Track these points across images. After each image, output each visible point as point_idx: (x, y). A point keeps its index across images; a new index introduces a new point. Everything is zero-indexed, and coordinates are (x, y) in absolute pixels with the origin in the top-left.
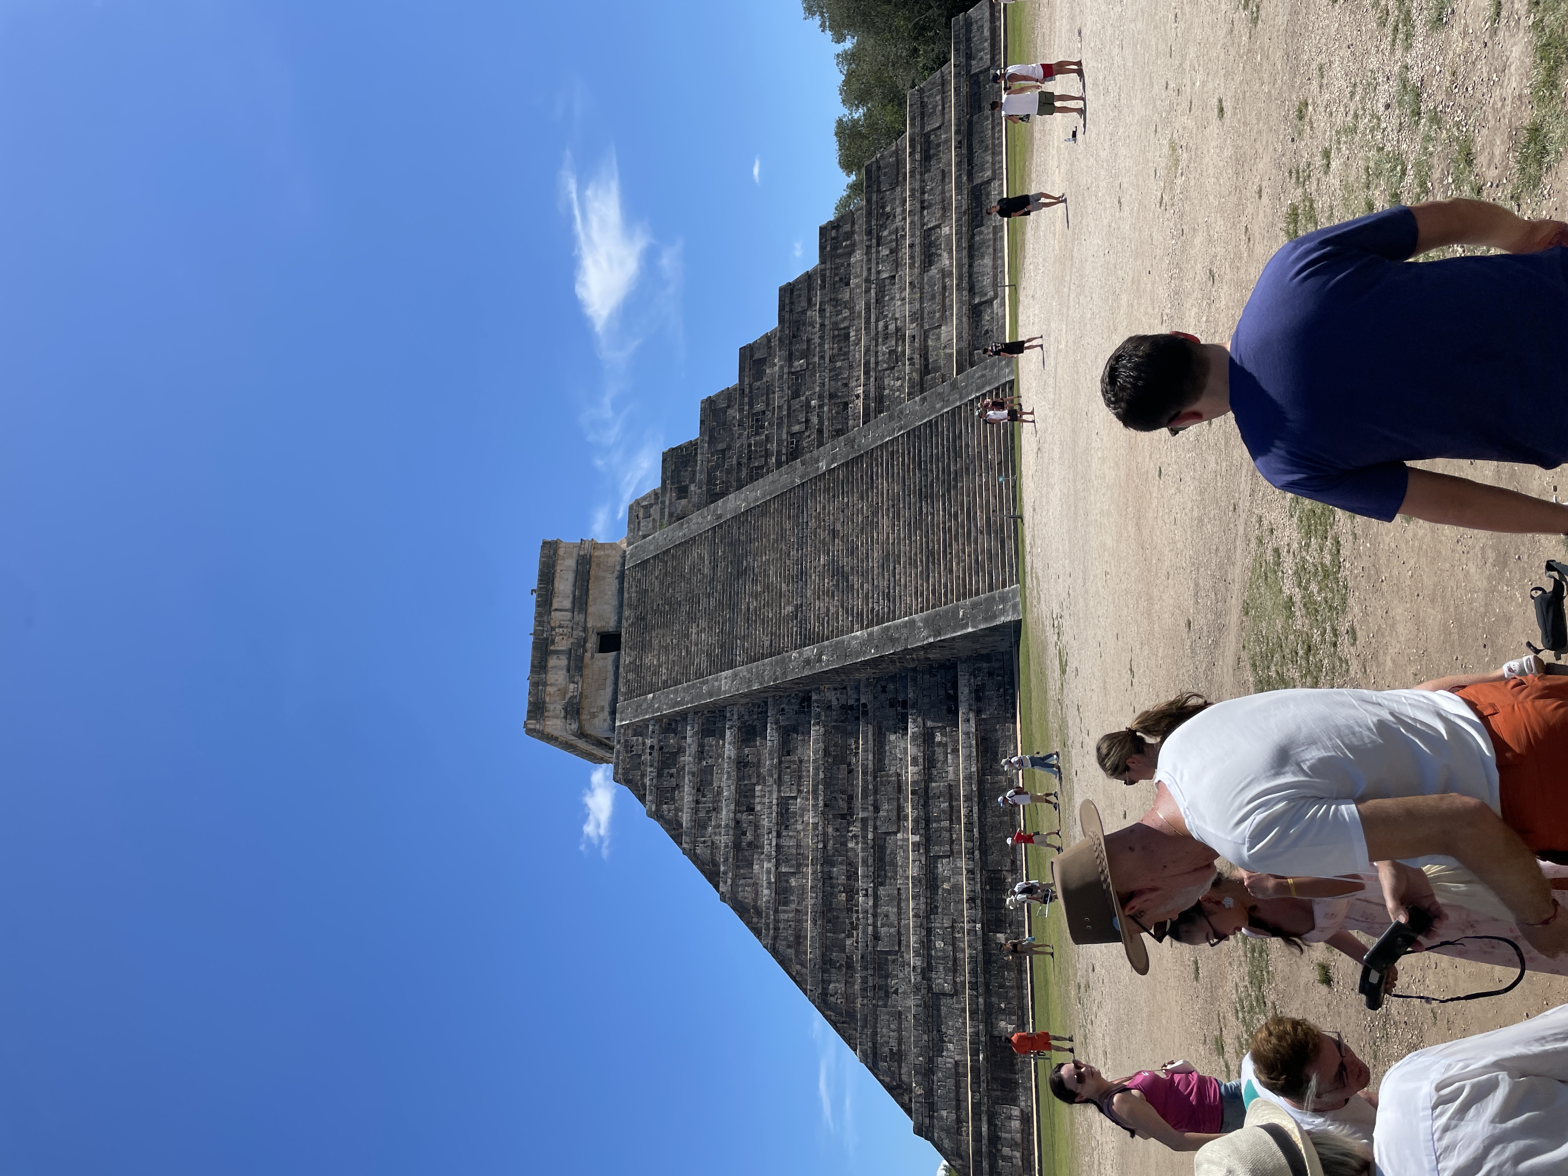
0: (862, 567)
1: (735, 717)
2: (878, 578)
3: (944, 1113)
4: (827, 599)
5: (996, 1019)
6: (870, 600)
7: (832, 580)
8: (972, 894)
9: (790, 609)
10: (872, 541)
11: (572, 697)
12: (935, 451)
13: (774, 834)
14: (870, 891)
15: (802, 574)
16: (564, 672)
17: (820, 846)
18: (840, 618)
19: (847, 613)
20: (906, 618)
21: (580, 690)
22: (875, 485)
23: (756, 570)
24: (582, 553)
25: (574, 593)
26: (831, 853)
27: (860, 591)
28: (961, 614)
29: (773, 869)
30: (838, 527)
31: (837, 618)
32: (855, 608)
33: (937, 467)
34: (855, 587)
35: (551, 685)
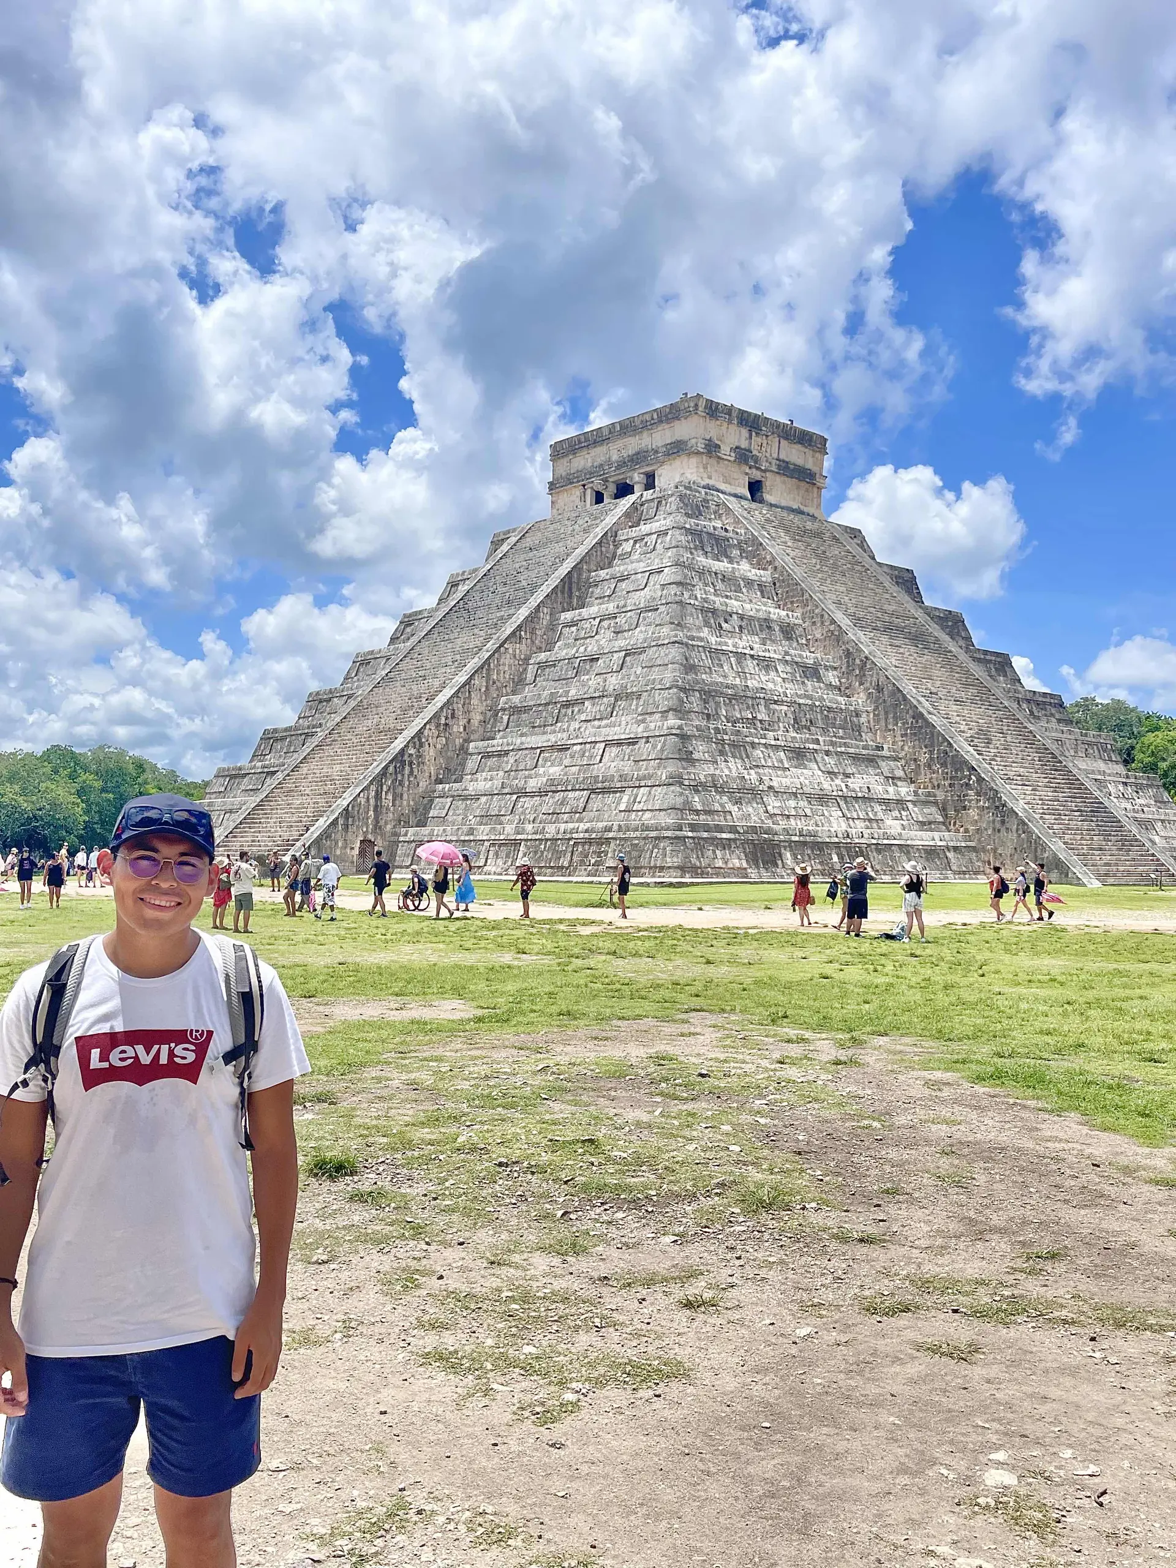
21: (724, 457)
25: (790, 462)
35: (728, 428)
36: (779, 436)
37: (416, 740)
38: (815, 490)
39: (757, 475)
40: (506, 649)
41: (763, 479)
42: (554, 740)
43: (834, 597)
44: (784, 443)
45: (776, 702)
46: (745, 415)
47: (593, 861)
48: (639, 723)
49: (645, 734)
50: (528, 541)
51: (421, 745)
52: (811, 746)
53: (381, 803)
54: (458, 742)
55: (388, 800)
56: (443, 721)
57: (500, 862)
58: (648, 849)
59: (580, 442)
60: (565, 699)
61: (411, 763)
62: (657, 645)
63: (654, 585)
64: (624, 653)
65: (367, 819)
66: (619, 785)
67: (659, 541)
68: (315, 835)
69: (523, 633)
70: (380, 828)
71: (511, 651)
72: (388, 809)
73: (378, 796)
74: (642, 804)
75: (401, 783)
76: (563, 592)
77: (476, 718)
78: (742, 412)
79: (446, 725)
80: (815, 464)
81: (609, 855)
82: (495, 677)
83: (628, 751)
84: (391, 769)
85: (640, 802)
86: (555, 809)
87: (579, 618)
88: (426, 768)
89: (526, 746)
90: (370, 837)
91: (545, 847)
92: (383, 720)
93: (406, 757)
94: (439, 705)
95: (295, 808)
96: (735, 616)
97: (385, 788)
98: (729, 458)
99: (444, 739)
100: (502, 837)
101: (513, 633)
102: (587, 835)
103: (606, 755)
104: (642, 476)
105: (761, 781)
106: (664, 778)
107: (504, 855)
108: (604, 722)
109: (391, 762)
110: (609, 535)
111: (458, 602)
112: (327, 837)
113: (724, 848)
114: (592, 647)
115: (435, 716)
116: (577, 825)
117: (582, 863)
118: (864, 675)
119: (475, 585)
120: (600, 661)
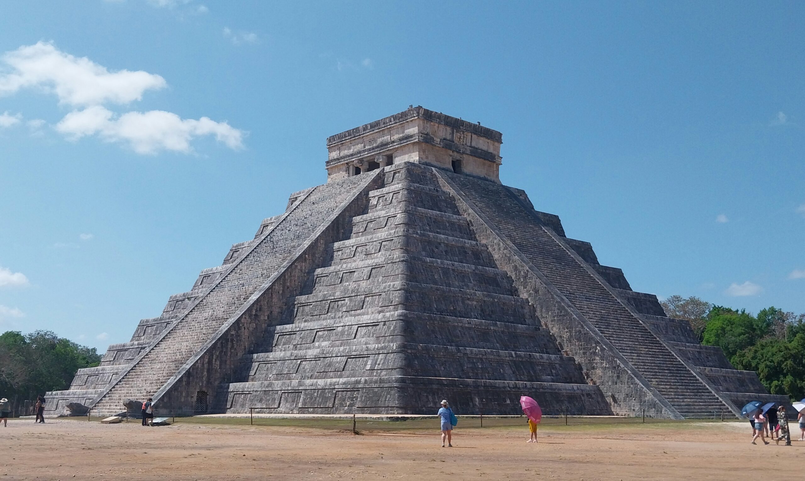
0: (619, 335)
1: (482, 248)
4: (592, 313)
7: (600, 316)
11: (433, 139)
13: (453, 267)
14: (470, 325)
15: (587, 298)
16: (444, 137)
17: (468, 296)
21: (436, 145)
23: (566, 270)
24: (495, 157)
25: (479, 148)
26: (467, 302)
30: (621, 322)
33: (685, 379)
36: (471, 133)
37: (236, 325)
38: (495, 165)
39: (457, 156)
40: (296, 266)
41: (461, 159)
42: (325, 324)
43: (506, 232)
44: (474, 136)
45: (468, 299)
46: (449, 119)
47: (348, 403)
48: (380, 312)
49: (383, 320)
50: (313, 198)
51: (239, 328)
52: (492, 328)
53: (212, 366)
54: (264, 326)
55: (216, 364)
56: (254, 312)
57: (288, 405)
58: (384, 395)
59: (346, 137)
60: (333, 298)
61: (232, 340)
62: (392, 263)
63: (391, 225)
64: (371, 267)
65: (202, 377)
66: (365, 353)
67: (394, 198)
68: (168, 388)
69: (307, 256)
70: (211, 383)
71: (299, 267)
72: (216, 371)
73: (210, 362)
74: (381, 365)
75: (226, 353)
76: (333, 230)
77: (276, 311)
78: (447, 117)
79: (256, 315)
80: (494, 150)
81: (359, 399)
82: (288, 284)
83: (372, 330)
84: (219, 345)
85: (379, 364)
86: (325, 369)
87: (343, 246)
88: (242, 343)
89: (307, 328)
90: (204, 389)
91: (317, 394)
92: (215, 313)
93: (229, 336)
94: (252, 302)
95: (155, 371)
96: (442, 245)
97: (214, 357)
98: (439, 146)
99: (254, 324)
100: (290, 388)
101: (301, 256)
102: (344, 386)
103: (358, 334)
104: (384, 157)
105: (459, 351)
106: (395, 348)
107: (290, 400)
108: (358, 312)
109: (219, 339)
110: (363, 194)
111: (267, 237)
112: (175, 390)
113: (434, 394)
114: (352, 265)
115: (249, 309)
116: (337, 380)
117: (341, 405)
118: (526, 282)
119: (278, 226)
120: (355, 274)
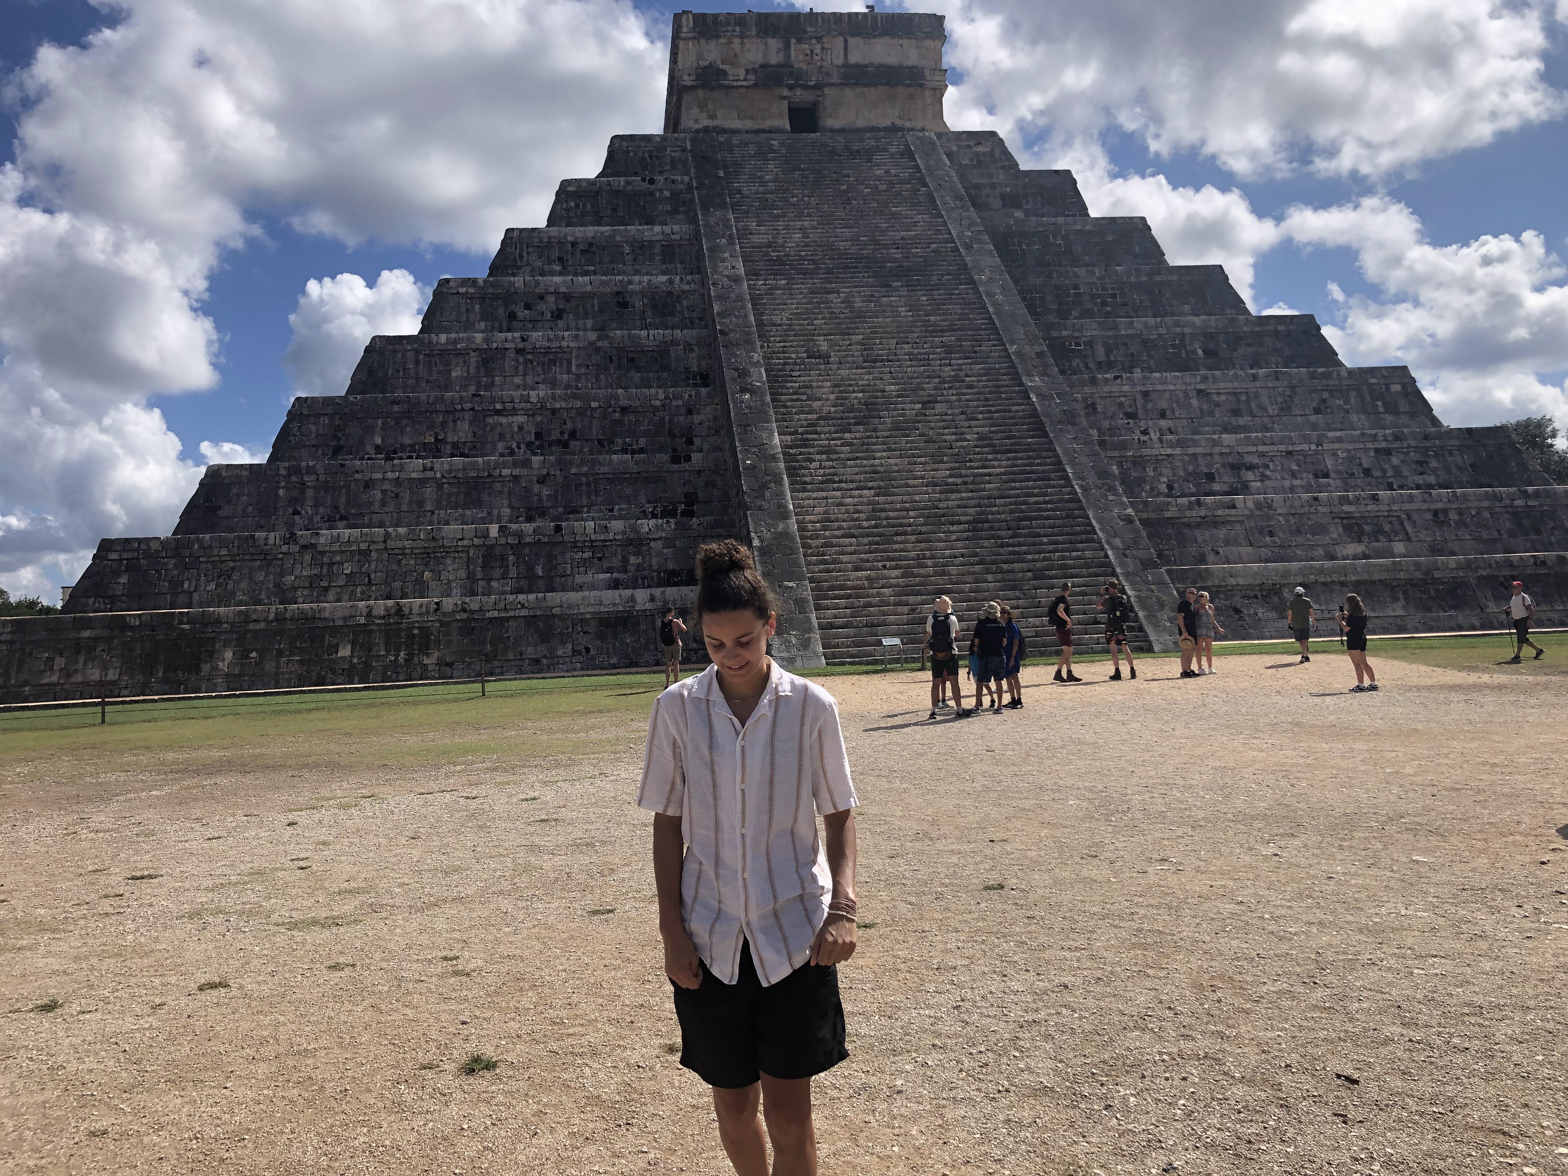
0: (874, 444)
1: (686, 287)
2: (857, 466)
3: (124, 580)
4: (832, 397)
5: (236, 646)
6: (824, 456)
7: (859, 403)
8: (406, 611)
9: (824, 347)
10: (913, 456)
11: (724, 73)
12: (1045, 540)
13: (521, 345)
14: (429, 474)
15: (871, 361)
16: (760, 61)
17: (498, 406)
18: (803, 416)
19: (809, 425)
20: (791, 507)
21: (735, 84)
22: (999, 456)
23: (885, 300)
24: (927, 72)
25: (871, 65)
26: (490, 420)
27: (839, 442)
28: (790, 584)
29: (473, 346)
30: (940, 408)
31: (803, 413)
32: (816, 436)
33: (1019, 545)
34: (847, 435)
35: (742, 43)
36: (843, 33)
38: (928, 92)
39: (801, 96)
41: (820, 99)
44: (855, 40)
45: (499, 413)
46: (771, 20)
52: (506, 472)
78: (765, 17)
80: (923, 58)
96: (548, 298)
98: (742, 84)
